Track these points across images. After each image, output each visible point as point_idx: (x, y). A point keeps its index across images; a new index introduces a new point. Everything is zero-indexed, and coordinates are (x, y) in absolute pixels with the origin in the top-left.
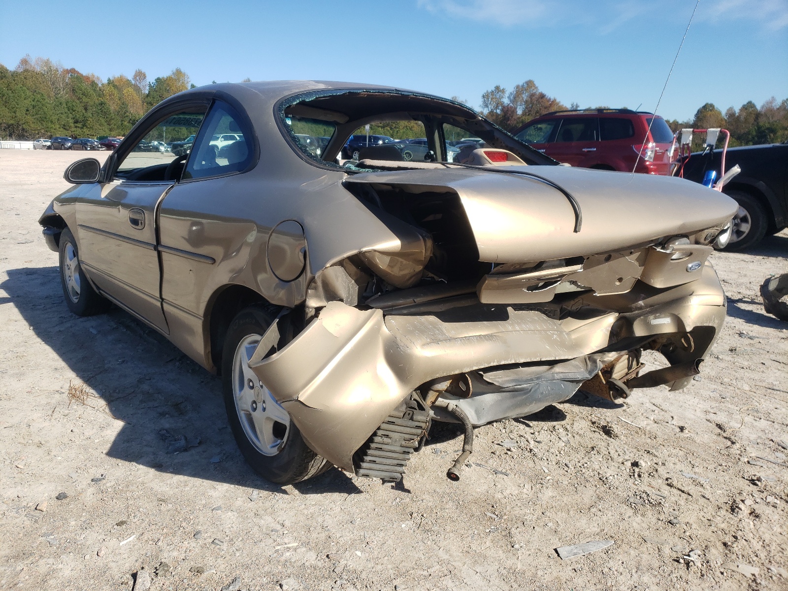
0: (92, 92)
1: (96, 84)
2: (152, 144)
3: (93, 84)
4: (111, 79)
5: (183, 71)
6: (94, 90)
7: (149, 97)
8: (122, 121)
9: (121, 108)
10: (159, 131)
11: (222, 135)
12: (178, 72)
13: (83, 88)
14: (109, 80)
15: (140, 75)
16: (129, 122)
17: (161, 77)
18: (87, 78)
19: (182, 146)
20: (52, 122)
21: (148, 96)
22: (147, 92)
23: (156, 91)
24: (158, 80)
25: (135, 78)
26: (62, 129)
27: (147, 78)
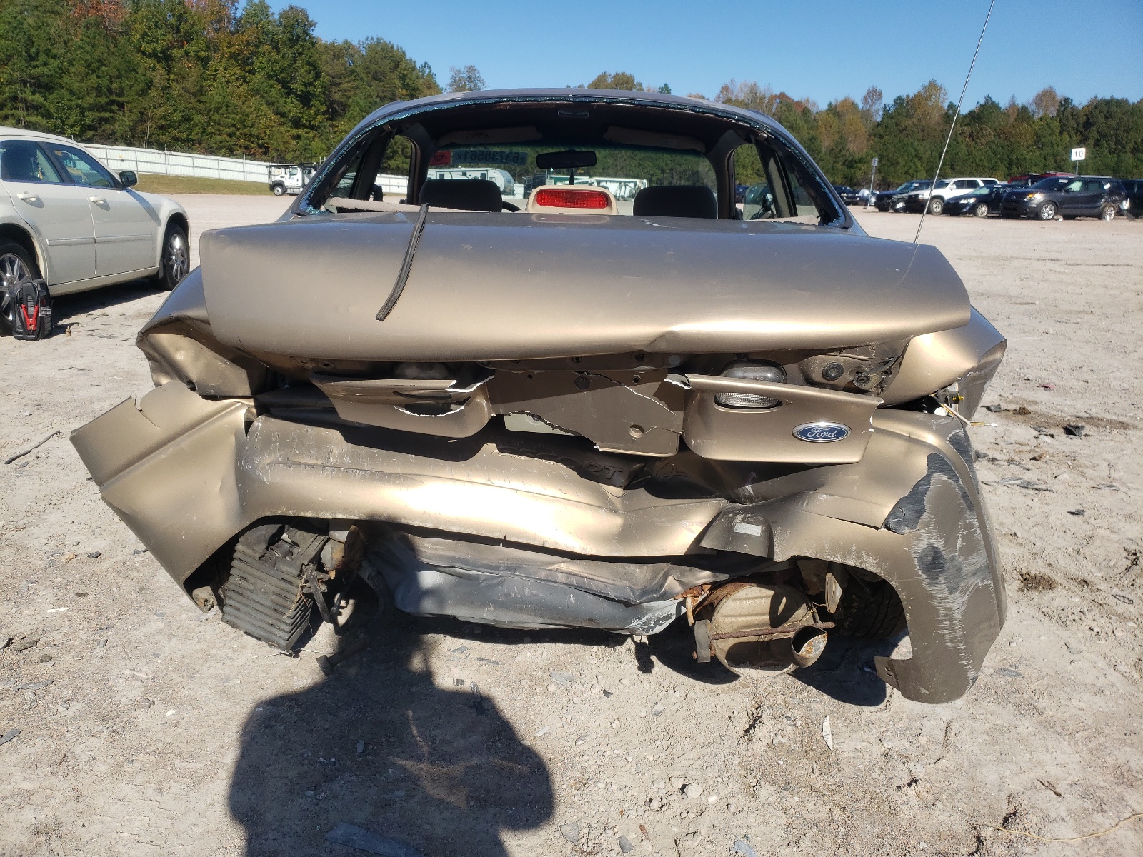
0: (802, 123)
1: (809, 111)
2: (860, 194)
3: (806, 112)
4: (833, 103)
5: (939, 83)
6: (806, 121)
7: (880, 128)
8: (834, 162)
9: (837, 144)
10: (883, 175)
11: (954, 180)
12: (933, 87)
13: (792, 119)
14: (830, 105)
15: (874, 94)
16: (844, 164)
17: (904, 95)
18: (799, 103)
19: (890, 197)
20: (744, 166)
21: (879, 125)
22: (879, 119)
23: (892, 118)
24: (899, 101)
25: (865, 99)
26: (755, 175)
27: (882, 99)
